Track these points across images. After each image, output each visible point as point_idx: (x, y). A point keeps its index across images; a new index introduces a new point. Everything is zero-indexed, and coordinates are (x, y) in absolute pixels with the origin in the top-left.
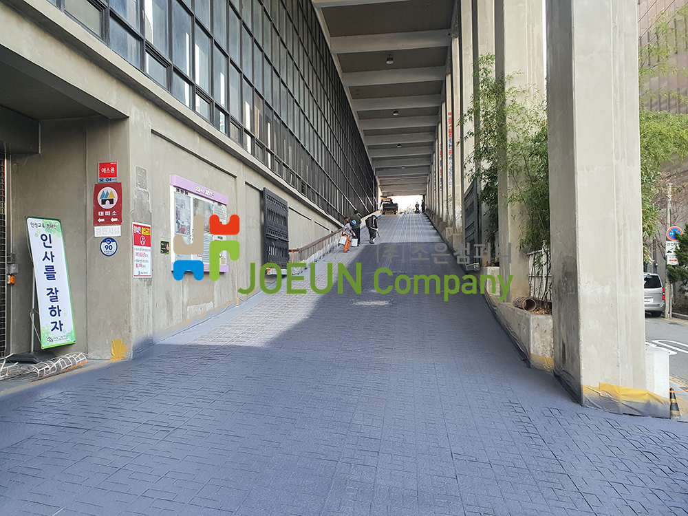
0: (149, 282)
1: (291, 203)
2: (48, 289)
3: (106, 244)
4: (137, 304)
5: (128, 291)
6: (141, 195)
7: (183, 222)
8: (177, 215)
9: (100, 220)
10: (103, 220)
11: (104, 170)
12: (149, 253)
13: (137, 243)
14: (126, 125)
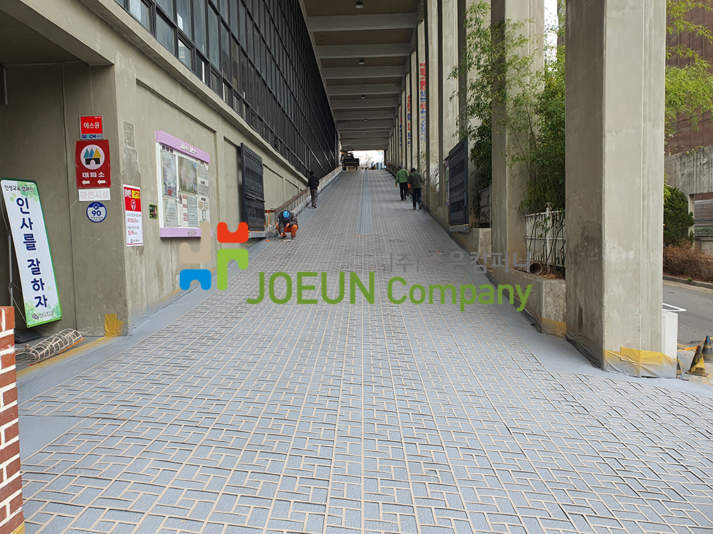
0: (141, 250)
1: (266, 160)
2: (29, 261)
3: (92, 209)
4: (131, 275)
5: (122, 262)
6: (130, 154)
7: (169, 184)
8: (164, 176)
9: (84, 182)
10: (88, 182)
11: (87, 125)
12: (140, 219)
13: (129, 208)
14: (111, 72)
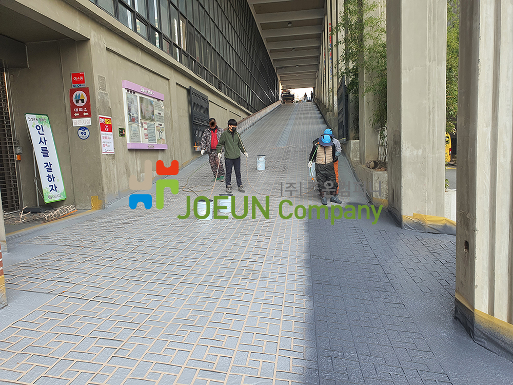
0: (113, 157)
1: (211, 97)
2: (45, 163)
3: (81, 131)
4: (106, 172)
5: (99, 163)
6: (103, 96)
7: (133, 114)
8: (129, 109)
9: (76, 115)
10: (78, 114)
11: (75, 79)
12: (112, 137)
13: (103, 130)
14: (88, 45)
